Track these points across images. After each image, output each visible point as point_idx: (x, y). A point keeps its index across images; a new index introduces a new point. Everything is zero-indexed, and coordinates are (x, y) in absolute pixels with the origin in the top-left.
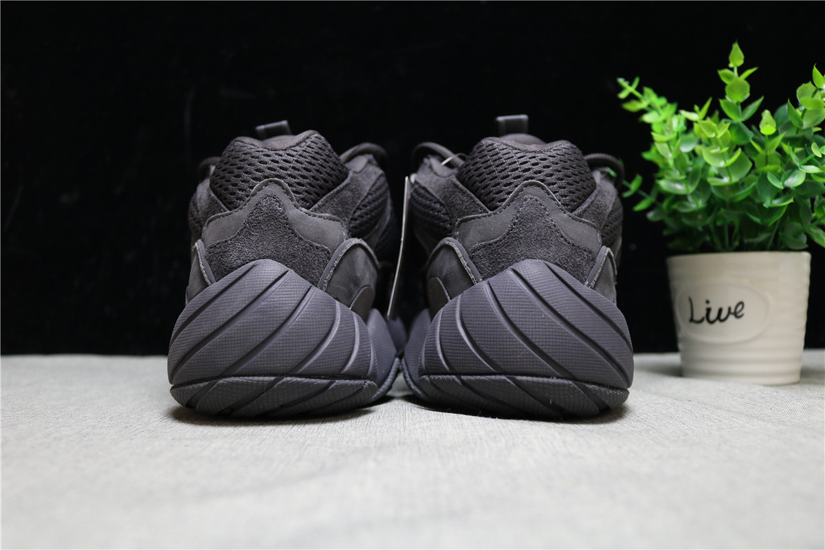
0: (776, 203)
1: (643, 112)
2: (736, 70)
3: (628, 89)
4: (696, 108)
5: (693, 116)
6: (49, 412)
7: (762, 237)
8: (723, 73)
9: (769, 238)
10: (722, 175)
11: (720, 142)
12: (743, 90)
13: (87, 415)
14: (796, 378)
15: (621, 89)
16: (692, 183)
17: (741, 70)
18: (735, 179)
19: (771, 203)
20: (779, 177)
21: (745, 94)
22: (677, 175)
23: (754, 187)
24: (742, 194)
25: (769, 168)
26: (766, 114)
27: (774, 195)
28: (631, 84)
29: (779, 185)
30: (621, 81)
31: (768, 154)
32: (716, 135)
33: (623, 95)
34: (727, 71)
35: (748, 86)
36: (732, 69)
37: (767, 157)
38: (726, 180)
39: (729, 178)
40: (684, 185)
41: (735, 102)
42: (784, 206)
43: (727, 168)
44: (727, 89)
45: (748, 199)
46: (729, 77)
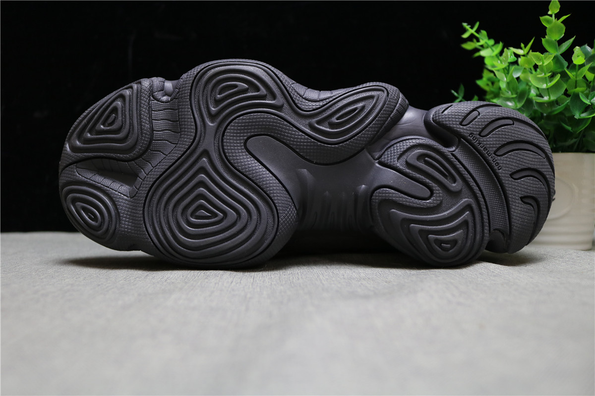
0: (584, 115)
1: (477, 50)
2: (553, 16)
3: (470, 31)
4: (522, 45)
5: (520, 52)
6: (34, 273)
7: (571, 142)
8: (543, 19)
9: (575, 143)
10: (543, 95)
11: (545, 69)
12: (560, 31)
13: (65, 276)
14: (589, 246)
15: (465, 31)
16: (519, 101)
17: (558, 16)
18: (553, 98)
19: (580, 116)
20: (587, 96)
21: (562, 34)
22: (509, 94)
23: (567, 104)
24: (558, 109)
25: (578, 90)
26: (577, 49)
27: (583, 109)
28: (472, 28)
29: (587, 102)
30: (465, 25)
31: (578, 79)
32: (543, 63)
33: (465, 36)
34: (547, 17)
35: (564, 28)
36: (551, 16)
37: (576, 81)
38: (546, 98)
39: (548, 97)
40: (514, 103)
41: (554, 40)
42: (590, 118)
43: (548, 89)
44: (547, 31)
45: (561, 113)
46: (548, 22)
